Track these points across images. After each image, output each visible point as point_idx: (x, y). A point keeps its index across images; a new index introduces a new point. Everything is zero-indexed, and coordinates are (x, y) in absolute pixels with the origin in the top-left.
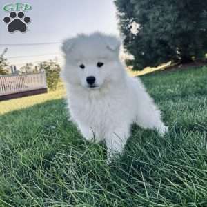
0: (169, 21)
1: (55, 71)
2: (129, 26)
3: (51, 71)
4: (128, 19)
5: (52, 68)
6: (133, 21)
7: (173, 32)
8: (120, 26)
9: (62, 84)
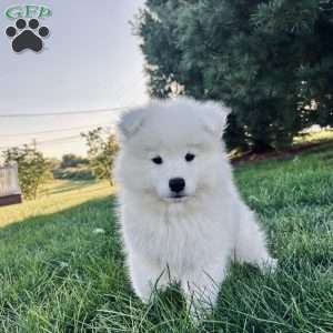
0: (242, 81)
1: (32, 164)
2: (167, 88)
3: (26, 165)
4: (164, 77)
5: (29, 159)
6: (173, 80)
7: (247, 100)
8: (150, 88)
9: (45, 187)
